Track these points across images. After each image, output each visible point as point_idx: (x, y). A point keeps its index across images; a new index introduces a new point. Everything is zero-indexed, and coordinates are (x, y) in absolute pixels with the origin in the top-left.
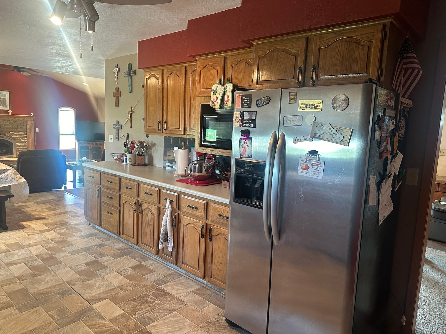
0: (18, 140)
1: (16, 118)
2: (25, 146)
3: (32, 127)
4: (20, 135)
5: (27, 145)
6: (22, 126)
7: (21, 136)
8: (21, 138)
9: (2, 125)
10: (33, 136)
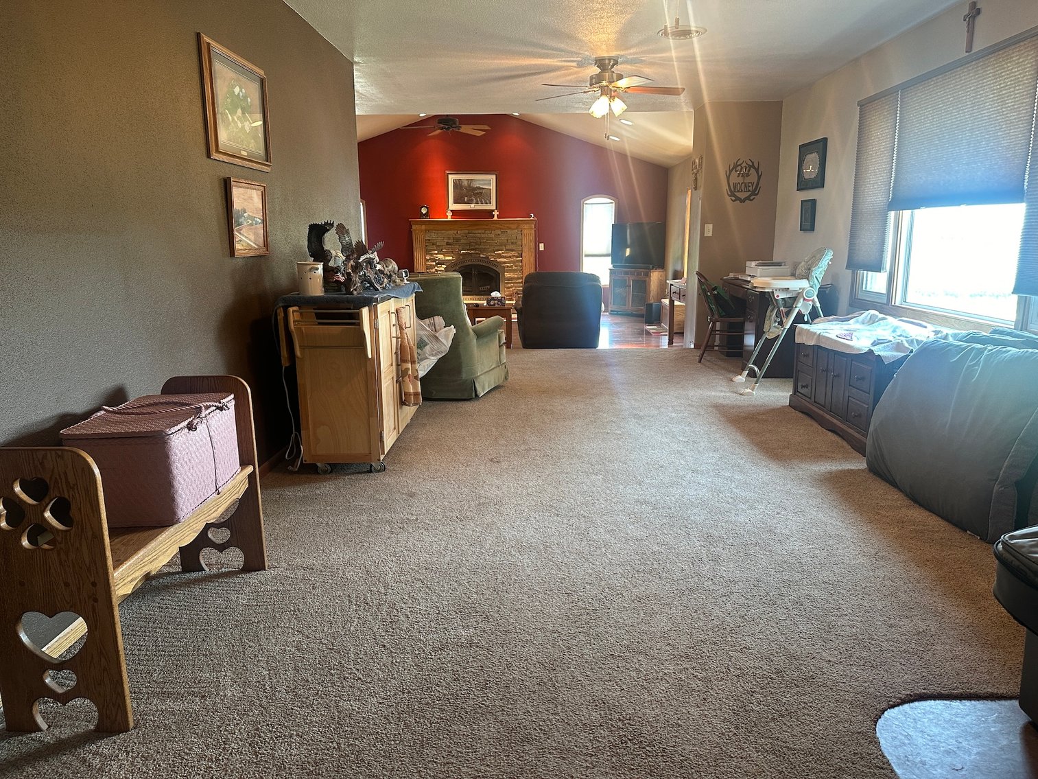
0: (507, 267)
1: (506, 225)
3: (531, 242)
4: (510, 257)
6: (515, 241)
7: (512, 259)
8: (513, 262)
9: (483, 238)
10: (532, 259)
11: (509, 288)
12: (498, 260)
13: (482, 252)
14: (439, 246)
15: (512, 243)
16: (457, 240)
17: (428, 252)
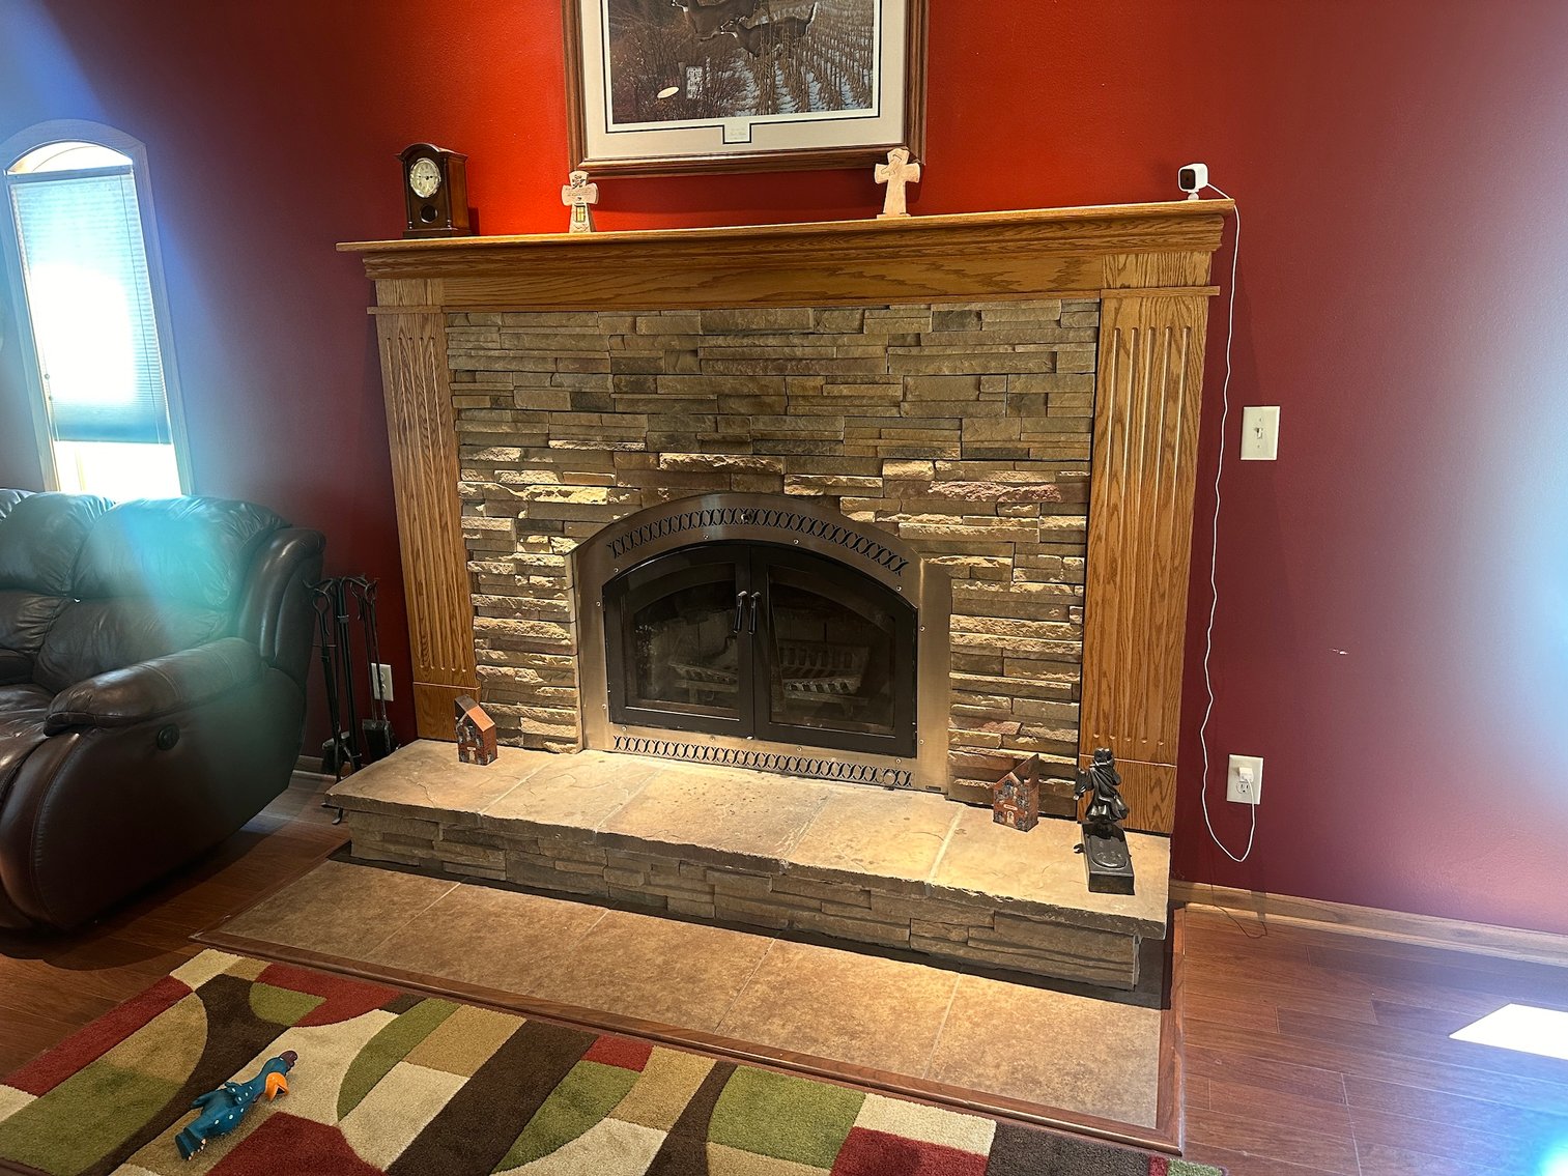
0: (974, 574)
1: (972, 268)
2: (1051, 662)
3: (1171, 396)
4: (996, 507)
5: (1080, 659)
6: (1038, 386)
7: (1011, 525)
8: (1018, 546)
9: (804, 366)
10: (1173, 532)
11: (980, 720)
12: (909, 523)
13: (796, 462)
14: (527, 417)
15: (1018, 403)
16: (636, 376)
17: (467, 450)
